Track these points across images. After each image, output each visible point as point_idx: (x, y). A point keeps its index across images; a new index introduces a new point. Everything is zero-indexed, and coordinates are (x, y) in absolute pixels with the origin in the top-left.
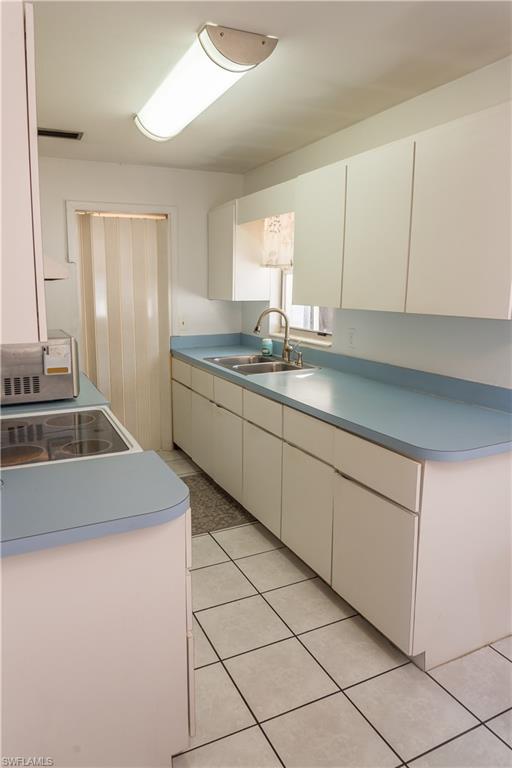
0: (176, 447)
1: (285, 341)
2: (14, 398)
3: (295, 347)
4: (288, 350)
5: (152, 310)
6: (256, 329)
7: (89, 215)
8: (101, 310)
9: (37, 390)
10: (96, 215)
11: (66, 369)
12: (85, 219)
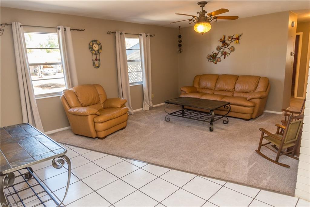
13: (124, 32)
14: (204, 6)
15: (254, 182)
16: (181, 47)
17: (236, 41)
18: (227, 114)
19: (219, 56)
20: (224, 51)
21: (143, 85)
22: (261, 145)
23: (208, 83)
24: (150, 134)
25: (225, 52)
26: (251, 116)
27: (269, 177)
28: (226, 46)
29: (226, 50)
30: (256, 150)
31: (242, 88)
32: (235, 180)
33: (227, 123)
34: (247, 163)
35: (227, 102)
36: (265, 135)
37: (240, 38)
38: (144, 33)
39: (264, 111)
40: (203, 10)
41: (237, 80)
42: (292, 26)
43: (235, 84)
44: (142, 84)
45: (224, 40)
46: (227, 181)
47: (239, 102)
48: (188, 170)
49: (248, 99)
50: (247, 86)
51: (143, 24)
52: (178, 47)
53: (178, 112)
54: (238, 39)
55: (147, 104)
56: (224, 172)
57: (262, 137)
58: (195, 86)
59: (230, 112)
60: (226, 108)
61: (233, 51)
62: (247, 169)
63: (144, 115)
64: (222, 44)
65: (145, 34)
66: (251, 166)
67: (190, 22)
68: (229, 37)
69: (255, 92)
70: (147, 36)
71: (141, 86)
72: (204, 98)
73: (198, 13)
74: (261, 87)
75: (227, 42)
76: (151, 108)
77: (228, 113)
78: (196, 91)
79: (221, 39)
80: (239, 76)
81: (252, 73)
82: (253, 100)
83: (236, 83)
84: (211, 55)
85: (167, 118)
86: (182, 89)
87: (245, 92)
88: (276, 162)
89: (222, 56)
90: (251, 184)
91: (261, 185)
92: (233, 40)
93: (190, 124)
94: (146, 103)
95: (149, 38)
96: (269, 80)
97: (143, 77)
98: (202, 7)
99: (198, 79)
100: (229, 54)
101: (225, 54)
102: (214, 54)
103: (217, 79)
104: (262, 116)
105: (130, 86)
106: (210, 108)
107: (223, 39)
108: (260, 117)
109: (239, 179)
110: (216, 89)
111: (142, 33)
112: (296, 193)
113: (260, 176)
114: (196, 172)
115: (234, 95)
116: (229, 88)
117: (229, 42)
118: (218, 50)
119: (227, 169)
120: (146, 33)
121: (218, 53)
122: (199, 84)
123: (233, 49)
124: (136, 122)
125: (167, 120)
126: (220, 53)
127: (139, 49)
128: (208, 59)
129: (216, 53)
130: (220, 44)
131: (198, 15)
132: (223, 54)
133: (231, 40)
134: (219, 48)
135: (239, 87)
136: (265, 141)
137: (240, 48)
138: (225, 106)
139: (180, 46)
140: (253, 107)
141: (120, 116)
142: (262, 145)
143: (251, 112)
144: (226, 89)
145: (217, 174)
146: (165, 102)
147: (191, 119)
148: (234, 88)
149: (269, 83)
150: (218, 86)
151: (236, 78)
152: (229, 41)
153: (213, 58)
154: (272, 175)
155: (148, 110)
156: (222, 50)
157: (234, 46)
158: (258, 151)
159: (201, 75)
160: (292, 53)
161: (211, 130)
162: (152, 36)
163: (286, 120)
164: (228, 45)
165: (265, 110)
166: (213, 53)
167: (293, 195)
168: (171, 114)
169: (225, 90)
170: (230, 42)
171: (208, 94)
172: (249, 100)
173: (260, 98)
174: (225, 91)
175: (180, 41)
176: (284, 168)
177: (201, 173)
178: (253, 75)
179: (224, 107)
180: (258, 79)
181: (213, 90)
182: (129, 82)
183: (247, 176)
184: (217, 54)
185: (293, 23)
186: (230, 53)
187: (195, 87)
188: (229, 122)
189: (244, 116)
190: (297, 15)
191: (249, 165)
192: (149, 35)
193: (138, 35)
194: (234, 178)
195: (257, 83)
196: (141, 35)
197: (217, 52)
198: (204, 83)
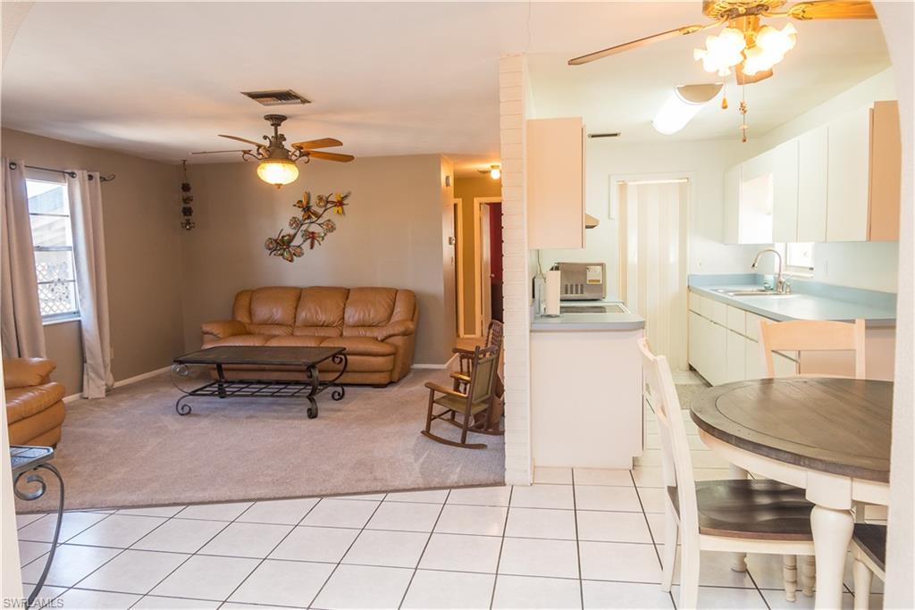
0: (691, 369)
1: (779, 275)
2: (569, 296)
3: (788, 280)
4: (780, 283)
5: (673, 257)
6: (753, 266)
7: (626, 184)
8: (633, 257)
9: (582, 293)
10: (632, 183)
11: (599, 281)
12: (623, 187)
13: (23, 163)
14: (280, 125)
15: (435, 482)
16: (190, 215)
17: (336, 209)
18: (337, 378)
19: (297, 242)
20: (311, 230)
21: (83, 323)
22: (431, 418)
23: (274, 310)
24: (149, 448)
25: (313, 233)
26: (391, 376)
27: (459, 469)
28: (314, 218)
29: (314, 228)
30: (422, 432)
31: (362, 315)
32: (401, 487)
33: (342, 396)
34: (413, 457)
35: (334, 348)
36: (438, 395)
37: (345, 202)
38: (83, 169)
39: (412, 367)
40: (279, 133)
41: (347, 298)
42: (447, 184)
43: (344, 309)
44: (79, 319)
45: (308, 203)
46: (387, 492)
47: (361, 347)
48: (298, 493)
49: (379, 339)
50: (372, 312)
51: (78, 143)
52: (182, 214)
53: (210, 386)
54: (340, 203)
55: (96, 379)
56: (375, 479)
57: (432, 402)
58: (239, 319)
59: (344, 375)
60: (337, 360)
61: (332, 231)
62: (417, 466)
63: (97, 409)
64: (303, 213)
65: (86, 174)
66: (421, 460)
67: (246, 156)
68: (320, 198)
69: (392, 321)
70: (91, 177)
71: (75, 326)
72: (274, 343)
73: (265, 137)
74: (400, 311)
75: (315, 208)
76: (110, 391)
77: (341, 375)
78: (243, 331)
79: (300, 202)
80: (349, 290)
81: (379, 282)
82: (390, 340)
83: (345, 305)
84: (276, 241)
85: (180, 407)
86: (206, 328)
87: (369, 326)
88: (463, 444)
89: (304, 241)
90: (432, 486)
91: (449, 483)
92: (329, 205)
93: (251, 412)
94: (92, 375)
95: (99, 185)
96: (415, 296)
97: (83, 297)
98: (276, 125)
99: (244, 301)
100: (323, 238)
101: (312, 237)
102: (283, 237)
103: (299, 299)
104: (410, 376)
105: (44, 324)
106: (304, 361)
107: (304, 203)
108: (405, 380)
109: (409, 483)
110: (297, 324)
111: (78, 169)
112: (507, 480)
113: (443, 470)
114: (318, 491)
115: (344, 334)
116: (332, 319)
117: (320, 211)
118: (295, 228)
119: (379, 474)
120: (88, 171)
121: (295, 235)
122: (250, 313)
123: (331, 228)
124: (82, 429)
125: (181, 412)
126: (299, 234)
127: (69, 214)
128: (270, 249)
129: (289, 235)
130: (299, 214)
131: (267, 143)
132: (307, 239)
133: (325, 206)
134: (296, 223)
135: (352, 315)
136: (437, 409)
137: (347, 225)
138: (334, 357)
139: (187, 212)
140: (392, 357)
141: (47, 409)
142: (434, 418)
143: (390, 368)
144: (324, 321)
145: (363, 486)
146: (175, 361)
147: (257, 396)
148: (343, 318)
149: (416, 303)
150: (303, 314)
151: (346, 293)
152: (321, 207)
153: (282, 245)
154: (461, 465)
155: (104, 396)
156: (304, 228)
157: (333, 220)
158: (427, 433)
159: (254, 291)
160: (450, 238)
161: (312, 414)
162: (105, 180)
163: (462, 369)
164: (319, 216)
165: (413, 363)
166: (282, 235)
167: (502, 484)
168: (194, 392)
169: (321, 324)
170: (323, 209)
171: (278, 336)
172: (383, 341)
173: (404, 334)
174: (322, 326)
175: (187, 200)
176: (477, 452)
177: (329, 492)
178: (380, 285)
179: (333, 360)
180: (393, 293)
181: (291, 326)
182: (40, 312)
183: (420, 475)
184: (292, 238)
185: (447, 178)
186: (325, 234)
187: (239, 322)
188: (346, 393)
189: (376, 378)
190: (452, 163)
191: (416, 460)
192: (97, 175)
193: (64, 172)
194: (397, 484)
195: (391, 304)
196: (72, 175)
197: (292, 232)
198: (263, 311)
